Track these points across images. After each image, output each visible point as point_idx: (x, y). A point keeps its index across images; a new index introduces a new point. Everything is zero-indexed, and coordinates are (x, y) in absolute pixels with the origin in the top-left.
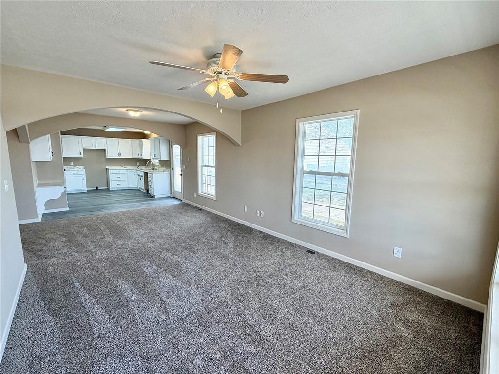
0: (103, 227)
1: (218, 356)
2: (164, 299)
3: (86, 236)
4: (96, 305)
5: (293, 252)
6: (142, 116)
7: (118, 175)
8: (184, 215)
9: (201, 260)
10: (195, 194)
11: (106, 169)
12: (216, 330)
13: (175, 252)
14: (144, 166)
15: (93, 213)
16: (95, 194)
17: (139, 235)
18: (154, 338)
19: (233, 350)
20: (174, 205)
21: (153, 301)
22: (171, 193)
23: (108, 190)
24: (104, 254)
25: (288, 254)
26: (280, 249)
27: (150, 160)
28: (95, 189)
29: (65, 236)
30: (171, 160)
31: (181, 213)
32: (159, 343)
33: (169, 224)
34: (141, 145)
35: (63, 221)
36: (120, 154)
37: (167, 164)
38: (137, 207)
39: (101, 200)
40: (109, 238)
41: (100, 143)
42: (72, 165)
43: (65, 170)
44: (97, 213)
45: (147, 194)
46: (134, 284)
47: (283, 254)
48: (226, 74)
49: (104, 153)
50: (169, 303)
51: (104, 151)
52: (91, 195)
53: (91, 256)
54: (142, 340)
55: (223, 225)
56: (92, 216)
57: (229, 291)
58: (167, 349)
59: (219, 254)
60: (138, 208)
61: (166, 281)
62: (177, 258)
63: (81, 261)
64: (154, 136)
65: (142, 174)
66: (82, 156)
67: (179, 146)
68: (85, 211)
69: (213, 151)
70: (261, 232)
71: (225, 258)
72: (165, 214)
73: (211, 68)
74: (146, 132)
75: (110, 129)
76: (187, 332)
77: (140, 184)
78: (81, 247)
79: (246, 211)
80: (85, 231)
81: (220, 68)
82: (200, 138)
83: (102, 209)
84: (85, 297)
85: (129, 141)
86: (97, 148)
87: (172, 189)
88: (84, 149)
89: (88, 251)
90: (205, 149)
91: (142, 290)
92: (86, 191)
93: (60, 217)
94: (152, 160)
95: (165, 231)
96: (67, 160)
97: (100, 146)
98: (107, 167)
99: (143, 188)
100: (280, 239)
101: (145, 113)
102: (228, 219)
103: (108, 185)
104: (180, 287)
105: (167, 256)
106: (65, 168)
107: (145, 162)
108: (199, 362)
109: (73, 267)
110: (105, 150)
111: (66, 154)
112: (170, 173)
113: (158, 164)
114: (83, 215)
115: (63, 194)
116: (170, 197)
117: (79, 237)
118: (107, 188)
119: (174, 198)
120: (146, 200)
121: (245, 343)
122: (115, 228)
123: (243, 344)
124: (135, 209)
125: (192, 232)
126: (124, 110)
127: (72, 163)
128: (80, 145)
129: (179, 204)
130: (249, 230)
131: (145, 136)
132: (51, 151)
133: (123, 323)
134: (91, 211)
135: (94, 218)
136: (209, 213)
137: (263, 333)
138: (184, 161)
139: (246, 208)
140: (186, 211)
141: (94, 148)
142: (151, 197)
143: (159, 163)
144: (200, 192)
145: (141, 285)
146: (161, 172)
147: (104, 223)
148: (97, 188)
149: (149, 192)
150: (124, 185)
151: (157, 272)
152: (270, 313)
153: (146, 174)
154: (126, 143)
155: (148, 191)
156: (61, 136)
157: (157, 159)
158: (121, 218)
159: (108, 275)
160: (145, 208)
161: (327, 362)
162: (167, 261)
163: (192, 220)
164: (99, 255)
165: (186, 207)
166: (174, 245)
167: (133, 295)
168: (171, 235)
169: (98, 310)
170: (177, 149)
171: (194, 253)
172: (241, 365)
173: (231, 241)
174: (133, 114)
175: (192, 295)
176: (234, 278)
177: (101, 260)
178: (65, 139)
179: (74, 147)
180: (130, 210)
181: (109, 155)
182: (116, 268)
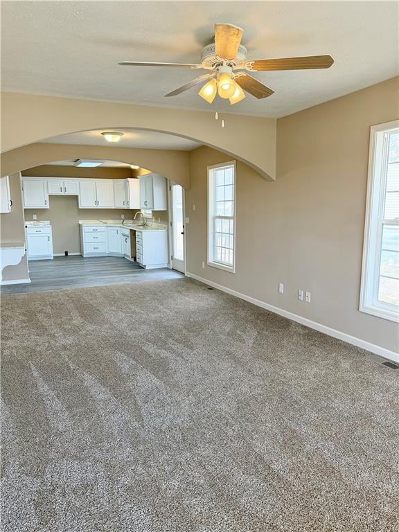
0: (70, 306)
1: (202, 481)
2: (140, 403)
3: (49, 316)
4: (56, 399)
5: (357, 362)
6: (122, 141)
7: (95, 235)
8: (185, 296)
9: (199, 359)
10: (203, 263)
11: (79, 225)
12: (205, 451)
13: (163, 345)
14: (131, 221)
15: (60, 287)
16: (63, 262)
17: (118, 320)
18: (121, 446)
19: (225, 479)
20: (171, 280)
21: (125, 404)
22: (169, 263)
23: (81, 256)
24: (69, 340)
25: (346, 365)
26: (334, 355)
27: (140, 210)
28: (64, 254)
29: (24, 315)
30: (170, 209)
31: (180, 292)
32: (126, 453)
33: (161, 307)
34: (126, 187)
35: (22, 296)
36: (97, 203)
37: (163, 216)
38: (119, 281)
39: (70, 270)
40: (77, 320)
41: (70, 186)
42: (34, 220)
43: (26, 227)
44: (64, 288)
45: (134, 264)
46: (103, 381)
47: (336, 364)
48: (231, 66)
49: (76, 202)
50: (145, 409)
51: (75, 198)
52: (58, 263)
53: (53, 342)
54: (106, 445)
55: (242, 313)
56: (58, 291)
57: (234, 404)
58: (136, 461)
59: (229, 353)
60: (119, 283)
61: (146, 380)
62: (164, 353)
63: (42, 347)
64: (144, 172)
65: (128, 232)
66: (48, 207)
67: (181, 187)
68: (50, 284)
69: (230, 192)
70: (305, 328)
71: (237, 361)
72: (158, 293)
73: (207, 60)
74: (133, 167)
75: (84, 165)
76: (165, 446)
77: (124, 249)
78: (42, 330)
79: (282, 290)
80: (49, 309)
81: (218, 57)
82: (211, 172)
83: (72, 282)
84: (44, 388)
85: (110, 182)
86: (67, 194)
87: (170, 257)
88: (50, 196)
89: (50, 335)
90: (220, 190)
91: (113, 388)
92: (52, 258)
93: (20, 290)
94: (142, 211)
95: (153, 316)
96: (30, 213)
97: (71, 192)
98: (81, 222)
99: (129, 254)
100: (338, 340)
101: (128, 136)
102: (251, 305)
103: (81, 250)
104: (164, 392)
105: (151, 349)
106: (27, 223)
107: (132, 214)
108: (175, 483)
109: (32, 352)
110: (77, 197)
111: (28, 203)
112: (168, 231)
113: (150, 216)
114: (47, 289)
115: (24, 258)
116: (167, 269)
117: (40, 317)
118: (79, 254)
119: (173, 270)
120: (132, 272)
121: (243, 474)
122: (87, 308)
123: (242, 474)
124: (116, 284)
125: (192, 320)
126: (98, 133)
127: (35, 217)
128: (46, 190)
129: (181, 279)
130: (285, 323)
131: (131, 174)
132: (10, 199)
133: (86, 423)
134: (58, 284)
135: (61, 293)
136: (222, 293)
137: (275, 466)
138: (187, 211)
139: (282, 286)
140: (188, 289)
141: (62, 194)
142: (141, 268)
143: (153, 216)
144: (210, 260)
145: (111, 382)
146: (156, 229)
147: (73, 301)
148: (66, 253)
149: (137, 260)
150: (103, 250)
151: (134, 368)
152: (292, 442)
153: (133, 233)
154: (106, 185)
155: (135, 260)
156: (21, 178)
157: (150, 209)
158: (95, 296)
159: (72, 366)
160: (129, 282)
161: (370, 519)
162: (150, 356)
163: (194, 302)
164: (63, 341)
165: (190, 283)
166: (163, 336)
167: (100, 393)
168: (161, 322)
169: (57, 405)
170: (178, 191)
171: (191, 348)
172: (232, 498)
173: (250, 337)
174: (111, 139)
175: (178, 403)
176: (245, 389)
177: (64, 347)
178: (27, 182)
179: (38, 193)
180: (108, 284)
181: (84, 204)
182: (83, 359)
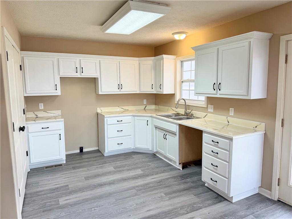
7: (120, 127)
11: (97, 114)
23: (99, 153)
28: (78, 151)
36: (120, 86)
41: (89, 65)
42: (41, 110)
49: (95, 86)
51: (94, 81)
66: (59, 93)
86: (85, 75)
88: (62, 79)
97: (89, 73)
98: (99, 111)
110: (96, 79)
118: (96, 148)
127: (41, 106)
128: (56, 71)
141: (78, 75)
148: (81, 149)
